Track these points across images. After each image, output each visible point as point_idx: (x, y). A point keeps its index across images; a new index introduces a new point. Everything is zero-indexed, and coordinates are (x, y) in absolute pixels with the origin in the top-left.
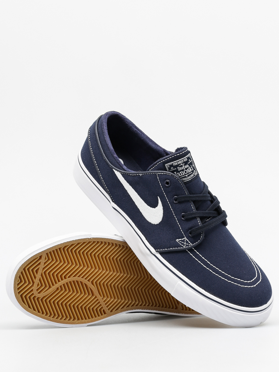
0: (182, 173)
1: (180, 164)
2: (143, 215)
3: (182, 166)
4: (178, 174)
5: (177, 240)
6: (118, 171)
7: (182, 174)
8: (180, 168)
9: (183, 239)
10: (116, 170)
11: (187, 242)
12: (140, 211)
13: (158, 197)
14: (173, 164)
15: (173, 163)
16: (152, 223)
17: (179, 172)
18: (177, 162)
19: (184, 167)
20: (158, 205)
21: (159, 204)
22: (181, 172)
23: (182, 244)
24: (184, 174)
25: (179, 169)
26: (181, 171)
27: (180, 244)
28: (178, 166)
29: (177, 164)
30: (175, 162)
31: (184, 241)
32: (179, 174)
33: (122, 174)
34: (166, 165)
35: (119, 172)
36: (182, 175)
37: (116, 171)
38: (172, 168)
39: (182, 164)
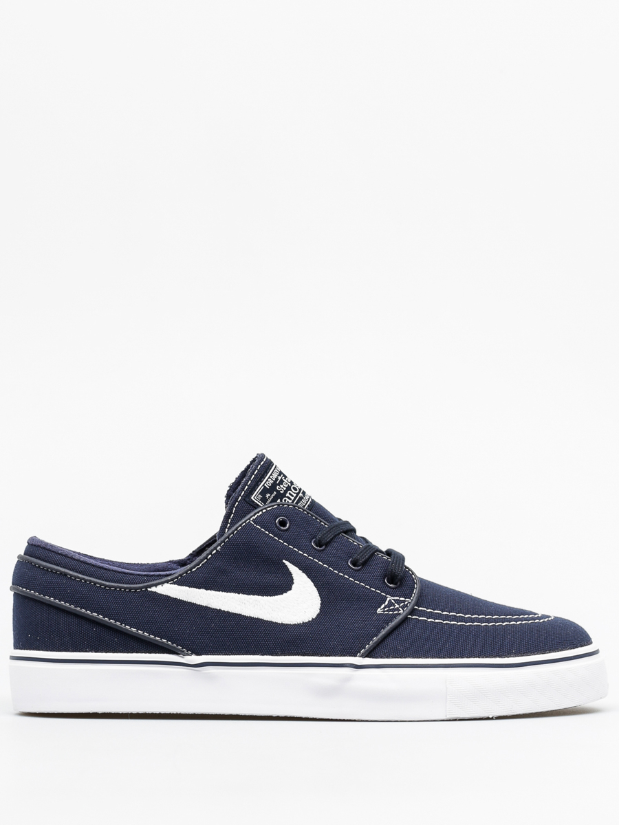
0: (290, 494)
1: (277, 479)
2: (276, 623)
3: (282, 482)
4: (285, 500)
5: (379, 611)
6: (162, 583)
7: (293, 496)
8: (282, 486)
9: (387, 603)
10: (156, 585)
11: (398, 602)
12: (266, 619)
13: (284, 561)
14: (265, 487)
15: (263, 485)
16: (307, 621)
17: (284, 495)
18: (269, 478)
19: (285, 481)
20: (293, 580)
21: (294, 576)
22: (288, 495)
23: (393, 610)
24: (295, 495)
25: (281, 488)
26: (286, 492)
27: (391, 613)
28: (275, 485)
29: (272, 482)
30: (267, 480)
31: (390, 604)
32: (287, 500)
33: (174, 583)
34: (252, 498)
35: (166, 585)
36: (293, 498)
37: (159, 587)
38: (268, 495)
39: (280, 478)
